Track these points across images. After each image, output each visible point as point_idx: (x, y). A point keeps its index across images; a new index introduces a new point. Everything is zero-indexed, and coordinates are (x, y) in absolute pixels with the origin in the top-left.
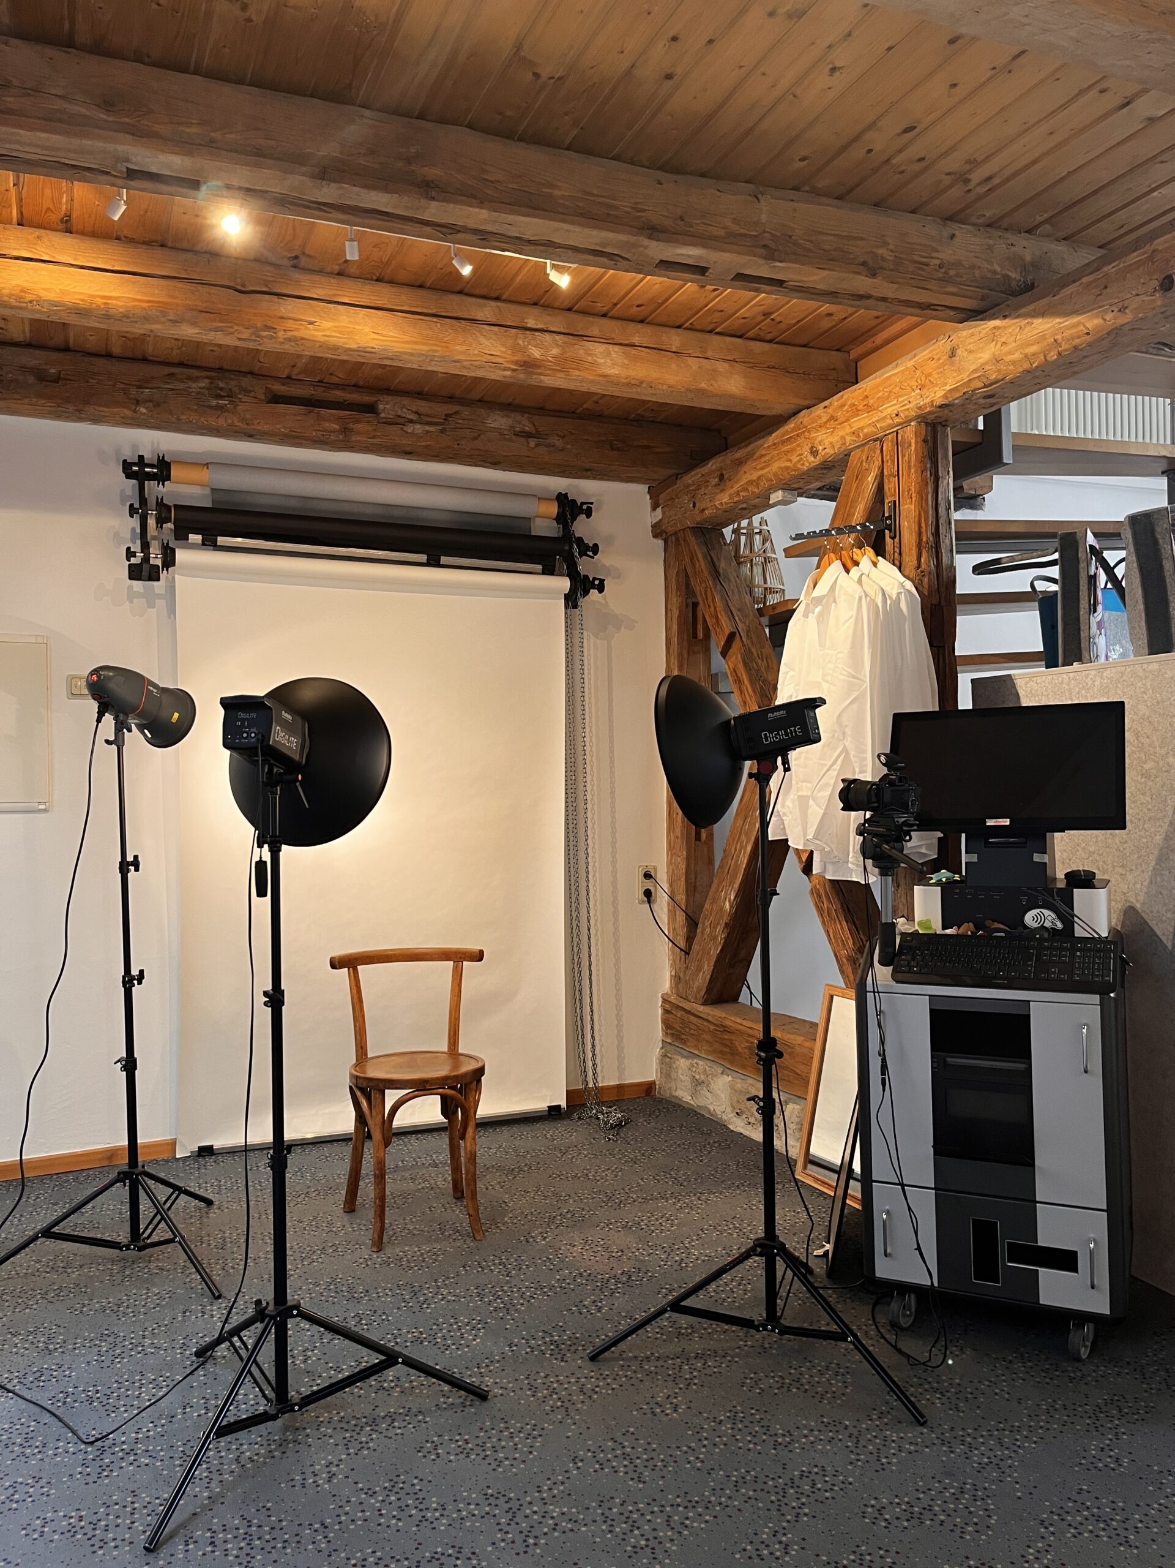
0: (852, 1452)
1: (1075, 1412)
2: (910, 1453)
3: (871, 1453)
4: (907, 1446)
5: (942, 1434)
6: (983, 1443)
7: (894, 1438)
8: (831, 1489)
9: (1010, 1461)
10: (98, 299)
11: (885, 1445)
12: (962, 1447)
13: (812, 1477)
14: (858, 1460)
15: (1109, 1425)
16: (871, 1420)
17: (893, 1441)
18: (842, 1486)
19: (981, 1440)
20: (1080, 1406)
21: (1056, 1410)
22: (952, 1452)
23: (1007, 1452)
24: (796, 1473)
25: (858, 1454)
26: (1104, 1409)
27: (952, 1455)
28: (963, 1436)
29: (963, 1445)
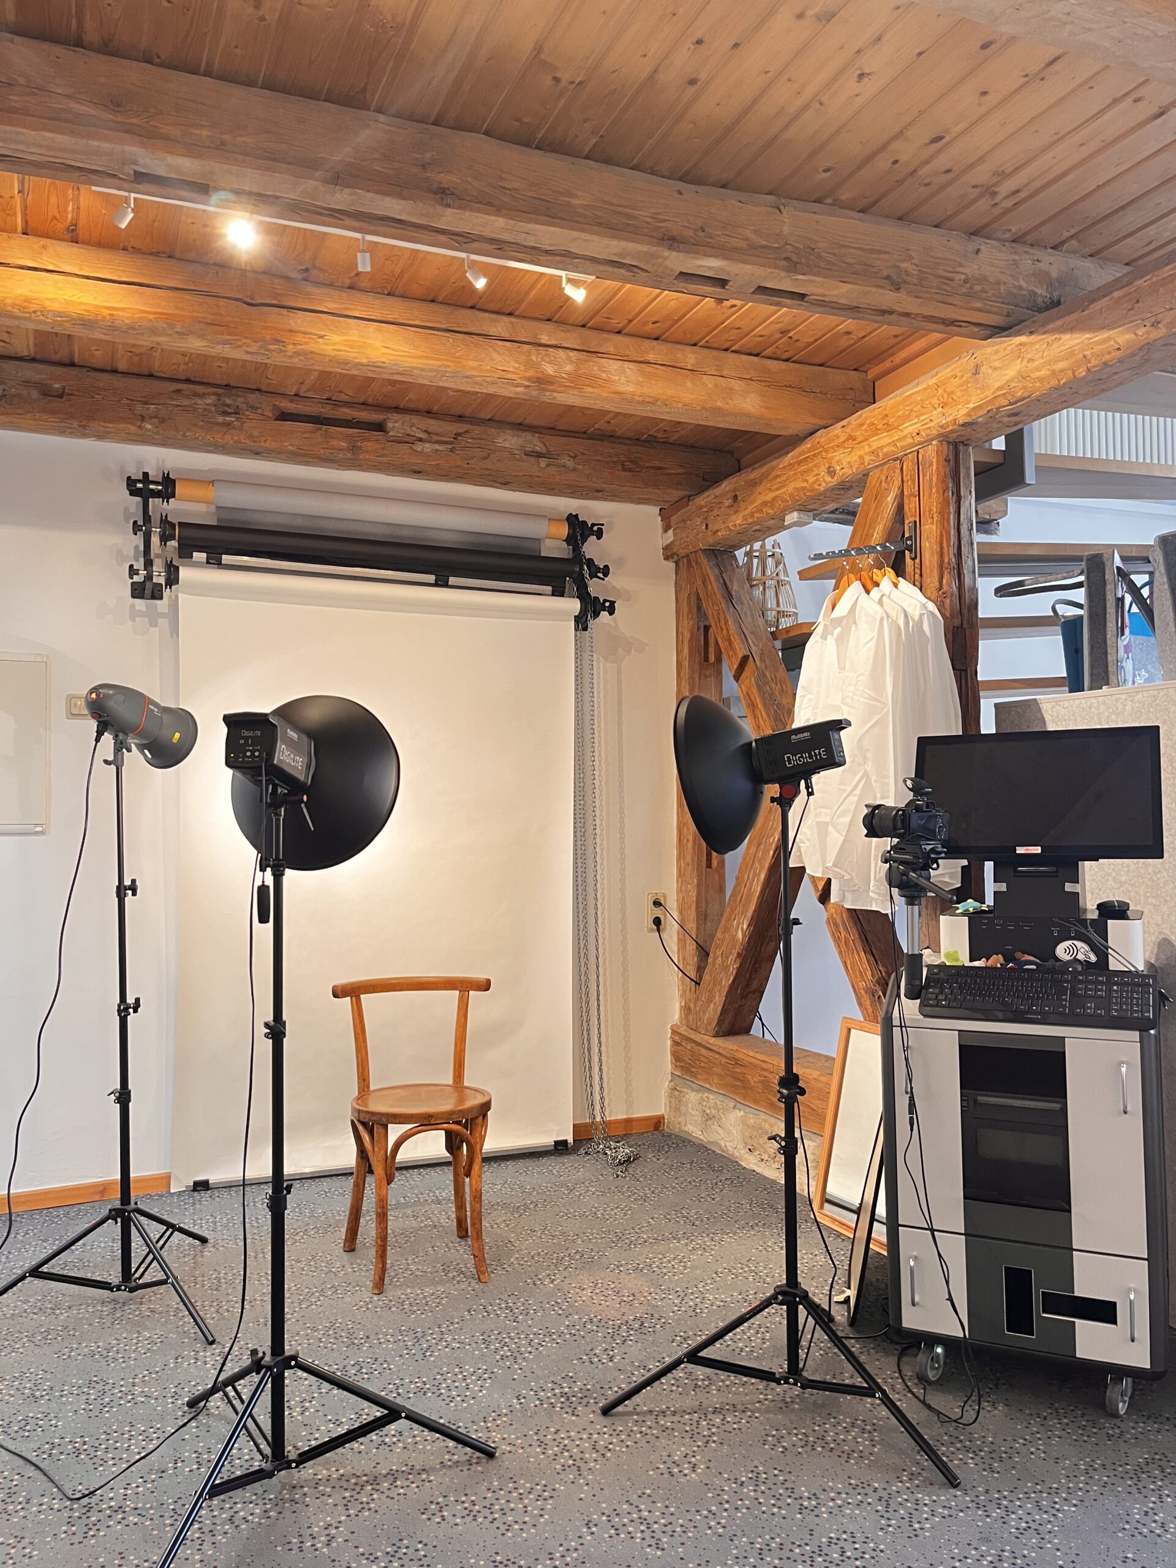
0: (882, 1517)
1: (1116, 1473)
2: (943, 1517)
3: (903, 1518)
4: (940, 1510)
5: (977, 1496)
6: (1020, 1506)
7: (926, 1502)
8: (862, 1557)
9: (1049, 1526)
10: (104, 310)
11: (916, 1510)
12: (998, 1511)
13: (841, 1544)
14: (889, 1526)
15: (1152, 1487)
16: (901, 1482)
17: (926, 1505)
18: (874, 1554)
19: (1018, 1503)
20: (1121, 1466)
21: (1095, 1470)
22: (988, 1516)
23: (1045, 1516)
24: (824, 1540)
25: (889, 1519)
26: (1146, 1469)
27: (988, 1520)
28: (998, 1499)
29: (999, 1508)
